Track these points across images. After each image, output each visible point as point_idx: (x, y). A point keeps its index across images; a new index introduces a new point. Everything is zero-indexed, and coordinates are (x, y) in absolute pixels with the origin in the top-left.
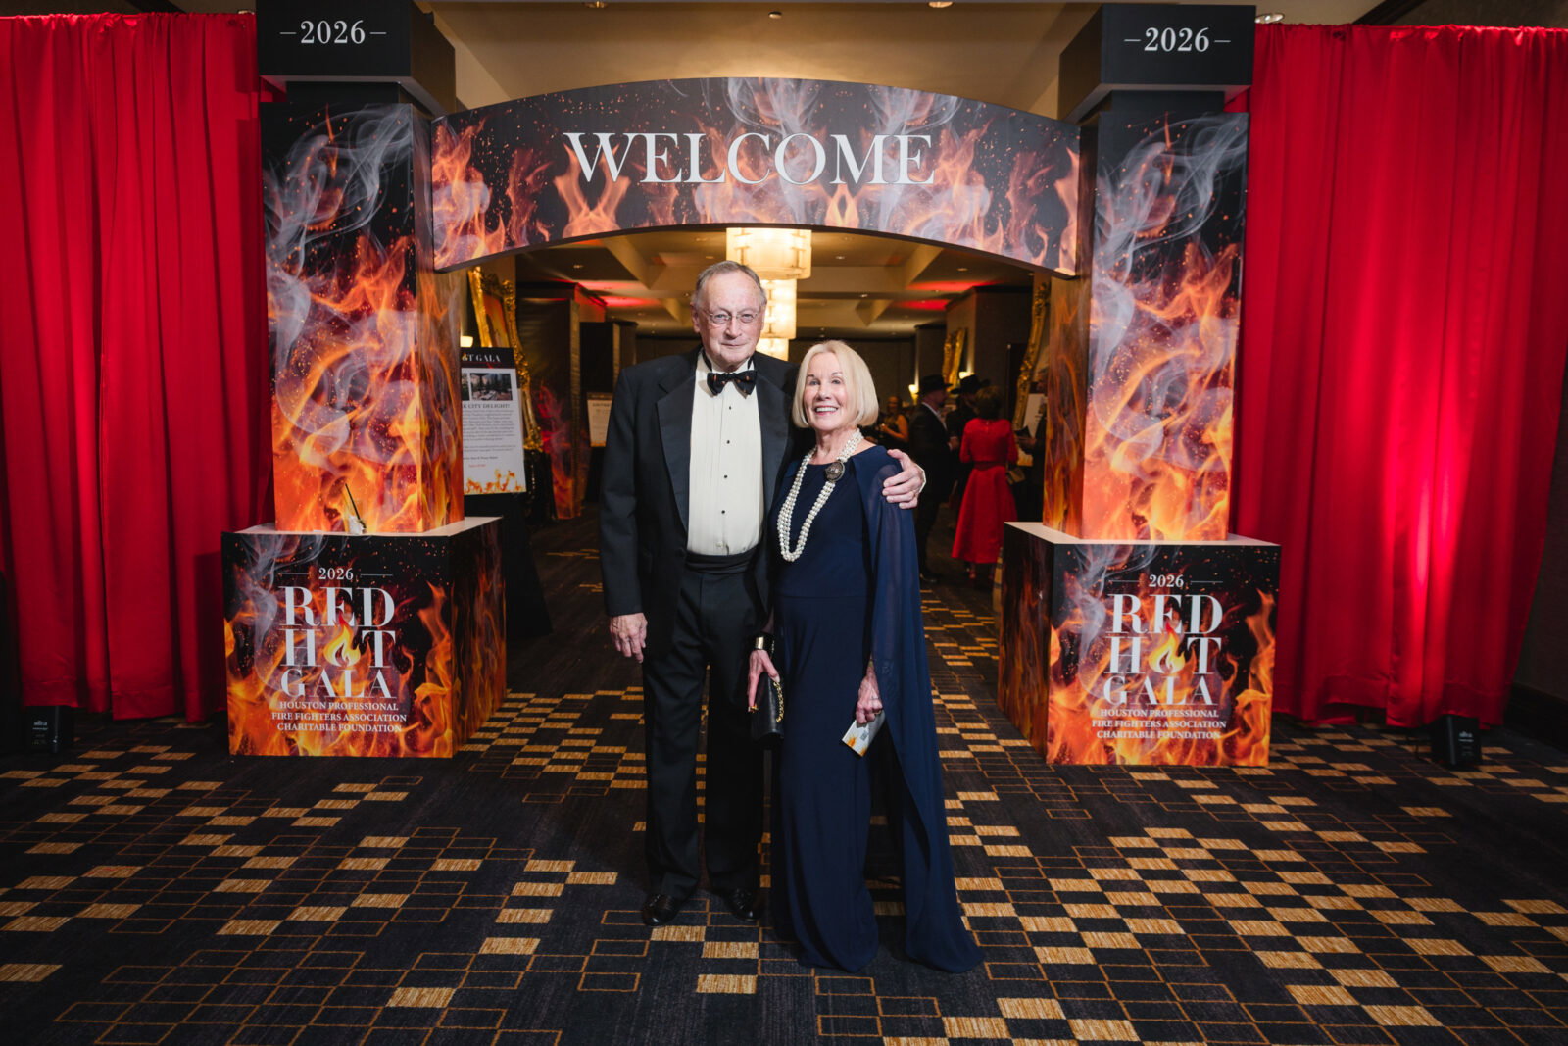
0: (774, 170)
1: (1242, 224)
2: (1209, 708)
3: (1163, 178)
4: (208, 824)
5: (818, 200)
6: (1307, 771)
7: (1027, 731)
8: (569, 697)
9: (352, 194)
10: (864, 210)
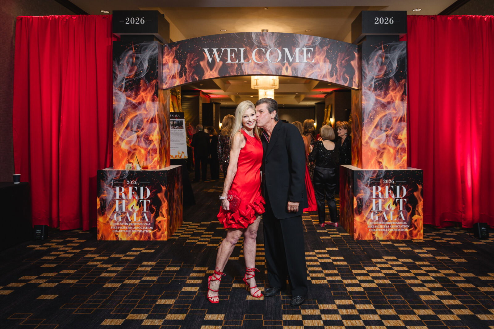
0: (266, 59)
1: (406, 74)
2: (404, 221)
3: (382, 60)
4: (94, 259)
5: (279, 68)
6: (435, 241)
7: (348, 230)
8: (203, 223)
9: (140, 67)
10: (293, 70)
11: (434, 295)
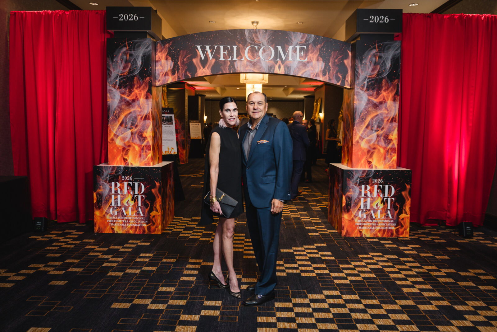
0: (259, 56)
1: (400, 74)
2: (391, 219)
3: (376, 60)
4: (95, 250)
5: (272, 65)
6: (421, 238)
7: (336, 228)
9: (133, 64)
10: (286, 68)
11: (415, 288)
